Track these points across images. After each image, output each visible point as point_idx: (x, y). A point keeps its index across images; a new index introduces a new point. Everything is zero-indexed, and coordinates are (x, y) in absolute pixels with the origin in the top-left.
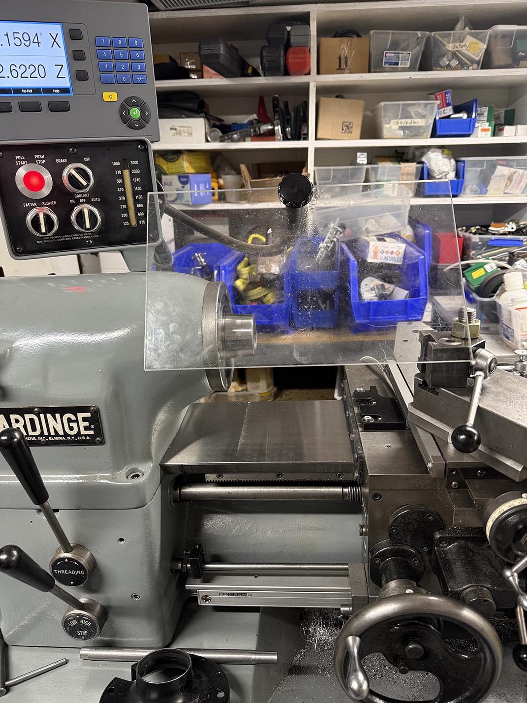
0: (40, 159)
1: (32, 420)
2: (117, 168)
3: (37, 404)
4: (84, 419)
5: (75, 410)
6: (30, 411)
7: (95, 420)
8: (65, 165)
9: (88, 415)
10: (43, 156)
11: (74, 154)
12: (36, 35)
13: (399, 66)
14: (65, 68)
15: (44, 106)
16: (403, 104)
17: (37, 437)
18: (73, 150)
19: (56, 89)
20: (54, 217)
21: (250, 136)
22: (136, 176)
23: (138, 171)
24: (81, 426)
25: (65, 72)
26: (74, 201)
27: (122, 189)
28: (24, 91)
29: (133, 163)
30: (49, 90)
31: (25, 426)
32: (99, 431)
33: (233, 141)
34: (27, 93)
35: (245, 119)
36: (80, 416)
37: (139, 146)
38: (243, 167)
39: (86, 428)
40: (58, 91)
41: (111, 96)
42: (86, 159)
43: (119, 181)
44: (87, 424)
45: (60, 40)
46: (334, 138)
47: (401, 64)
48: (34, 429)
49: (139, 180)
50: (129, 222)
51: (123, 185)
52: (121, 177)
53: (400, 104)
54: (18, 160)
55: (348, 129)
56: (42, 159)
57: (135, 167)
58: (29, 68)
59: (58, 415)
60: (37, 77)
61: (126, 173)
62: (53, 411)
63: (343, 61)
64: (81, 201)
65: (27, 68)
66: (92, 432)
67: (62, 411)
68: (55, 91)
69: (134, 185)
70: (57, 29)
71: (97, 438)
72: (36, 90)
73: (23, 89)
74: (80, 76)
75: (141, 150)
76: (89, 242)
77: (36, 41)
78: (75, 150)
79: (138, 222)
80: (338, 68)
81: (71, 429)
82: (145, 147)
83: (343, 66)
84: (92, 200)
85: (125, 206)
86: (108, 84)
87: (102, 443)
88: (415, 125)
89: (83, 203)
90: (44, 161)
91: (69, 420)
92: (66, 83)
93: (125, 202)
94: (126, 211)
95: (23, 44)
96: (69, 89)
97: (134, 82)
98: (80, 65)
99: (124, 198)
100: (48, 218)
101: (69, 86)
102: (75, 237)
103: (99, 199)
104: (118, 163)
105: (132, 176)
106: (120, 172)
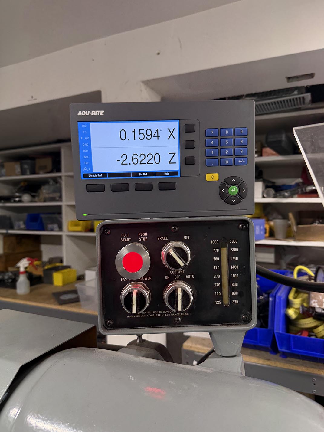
0: (143, 237)
2: (216, 246)
8: (166, 242)
10: (146, 234)
11: (175, 232)
12: (157, 130)
14: (177, 155)
15: (155, 186)
18: (175, 228)
19: (167, 172)
20: (147, 294)
21: (297, 193)
22: (234, 254)
23: (236, 250)
25: (177, 159)
26: (168, 277)
27: (218, 267)
28: (140, 174)
29: (232, 241)
30: (162, 173)
33: (284, 197)
34: (143, 176)
35: (293, 182)
37: (241, 226)
38: (291, 215)
40: (168, 174)
41: (213, 177)
42: (186, 237)
43: (216, 259)
45: (176, 134)
49: (236, 258)
50: (222, 302)
51: (219, 263)
52: (219, 255)
54: (123, 237)
56: (145, 237)
57: (234, 246)
58: (147, 157)
60: (153, 163)
61: (224, 251)
64: (176, 277)
65: (146, 156)
68: (166, 174)
69: (230, 263)
70: (174, 125)
72: (150, 174)
73: (140, 173)
74: (187, 161)
75: (241, 229)
76: (178, 320)
77: (156, 135)
78: (177, 228)
79: (231, 302)
82: (246, 226)
84: (187, 277)
85: (219, 285)
86: (211, 167)
89: (178, 279)
90: (146, 238)
92: (176, 167)
93: (220, 280)
94: (220, 289)
95: (145, 138)
96: (178, 172)
97: (235, 164)
98: (190, 153)
99: (219, 276)
101: (178, 169)
102: (165, 313)
103: (193, 276)
104: (217, 242)
105: (230, 254)
106: (217, 250)
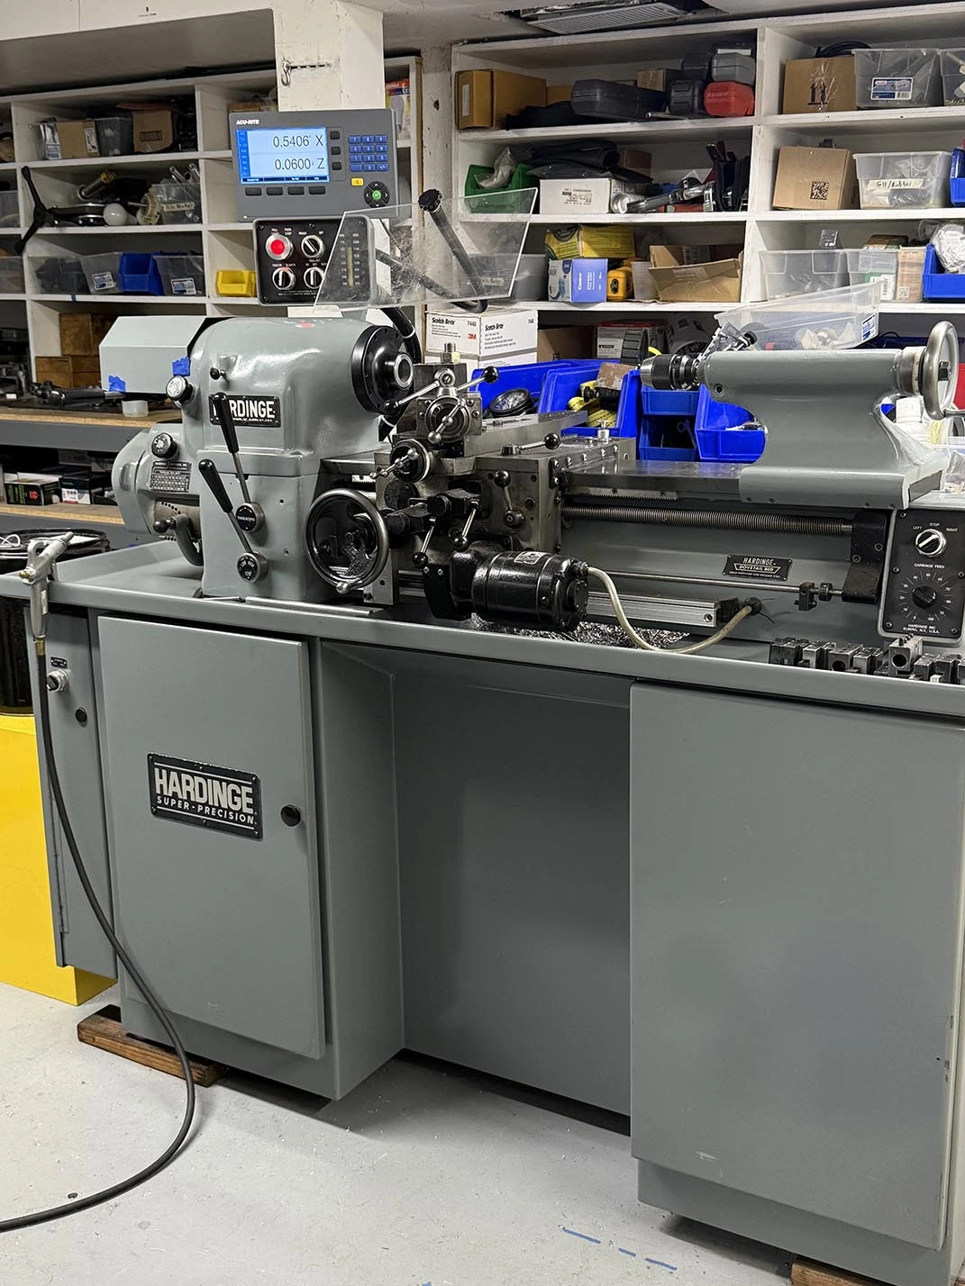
0: (286, 232)
1: (241, 405)
3: (245, 394)
4: (270, 406)
5: (266, 399)
6: (240, 398)
7: (276, 407)
8: (304, 236)
9: (272, 403)
10: (288, 230)
11: (311, 228)
13: (896, 98)
14: (325, 161)
15: (306, 190)
16: (886, 157)
17: (242, 418)
18: (312, 225)
20: (292, 276)
24: (267, 412)
25: (325, 164)
28: (293, 179)
30: (311, 178)
31: (237, 410)
32: (278, 415)
34: (295, 180)
36: (268, 403)
39: (271, 413)
40: (318, 179)
41: (358, 182)
42: (321, 233)
44: (271, 410)
45: (324, 140)
46: (799, 207)
47: (899, 96)
48: (241, 413)
50: (348, 283)
53: (881, 157)
55: (820, 193)
59: (256, 402)
60: (303, 168)
62: (254, 399)
63: (818, 93)
64: (314, 264)
66: (273, 416)
67: (258, 399)
70: (322, 132)
71: (274, 424)
72: (301, 179)
74: (335, 167)
77: (306, 141)
80: (810, 102)
81: (262, 413)
83: (818, 99)
85: (346, 270)
86: (356, 172)
87: (279, 425)
88: (906, 187)
89: (315, 266)
90: (290, 233)
91: (262, 406)
92: (325, 172)
93: (346, 266)
94: (346, 274)
96: (326, 177)
98: (336, 158)
100: (286, 275)
101: (327, 174)
102: (306, 292)
